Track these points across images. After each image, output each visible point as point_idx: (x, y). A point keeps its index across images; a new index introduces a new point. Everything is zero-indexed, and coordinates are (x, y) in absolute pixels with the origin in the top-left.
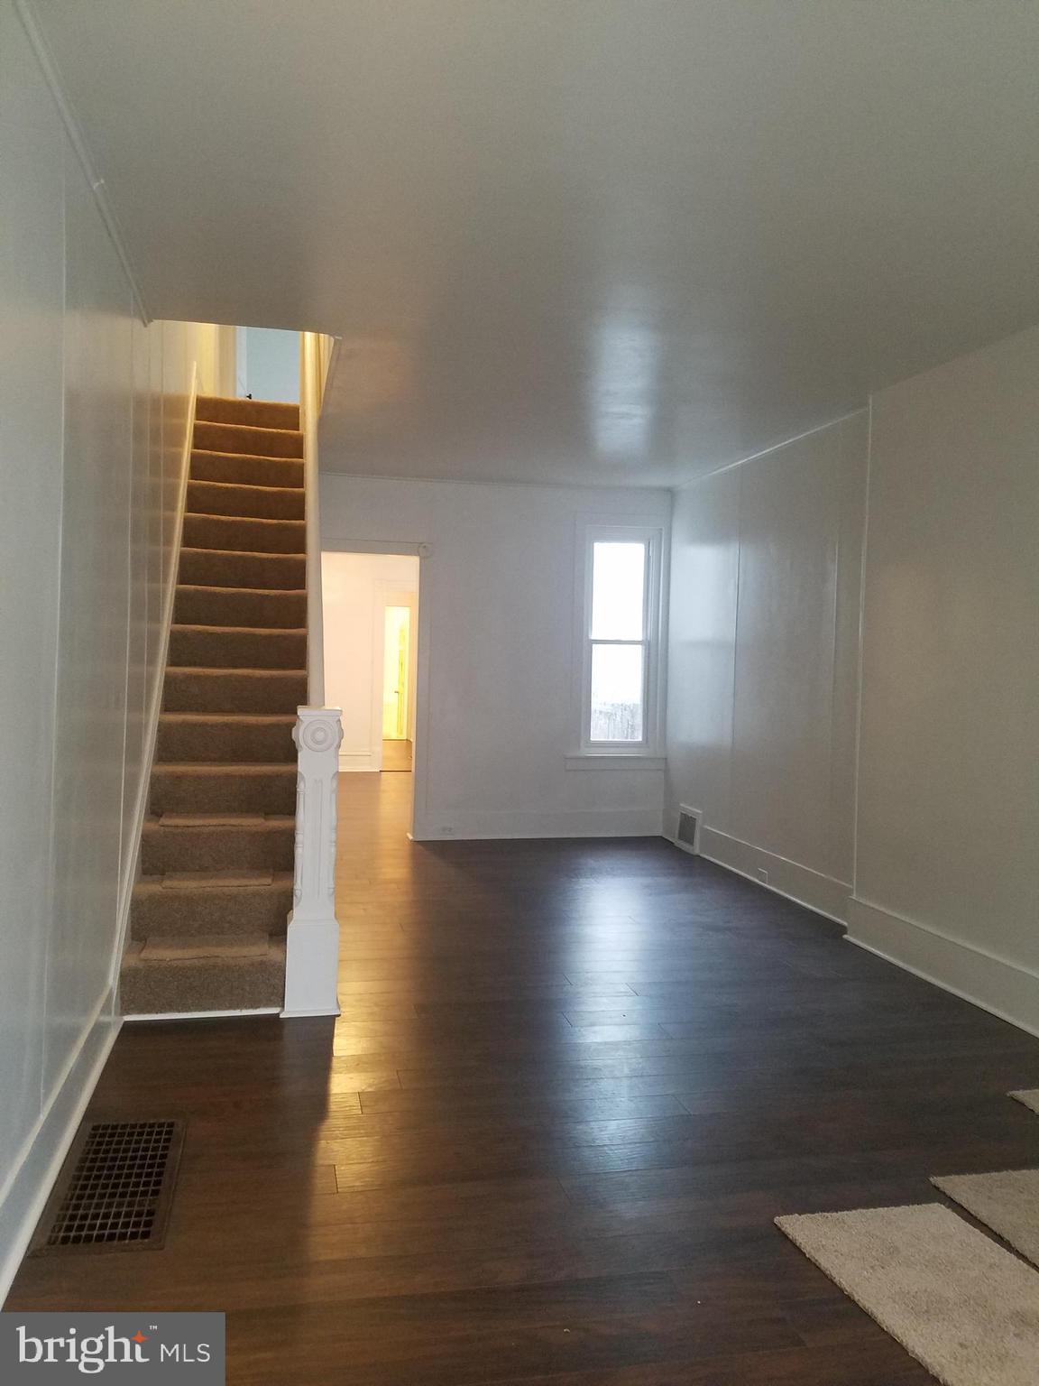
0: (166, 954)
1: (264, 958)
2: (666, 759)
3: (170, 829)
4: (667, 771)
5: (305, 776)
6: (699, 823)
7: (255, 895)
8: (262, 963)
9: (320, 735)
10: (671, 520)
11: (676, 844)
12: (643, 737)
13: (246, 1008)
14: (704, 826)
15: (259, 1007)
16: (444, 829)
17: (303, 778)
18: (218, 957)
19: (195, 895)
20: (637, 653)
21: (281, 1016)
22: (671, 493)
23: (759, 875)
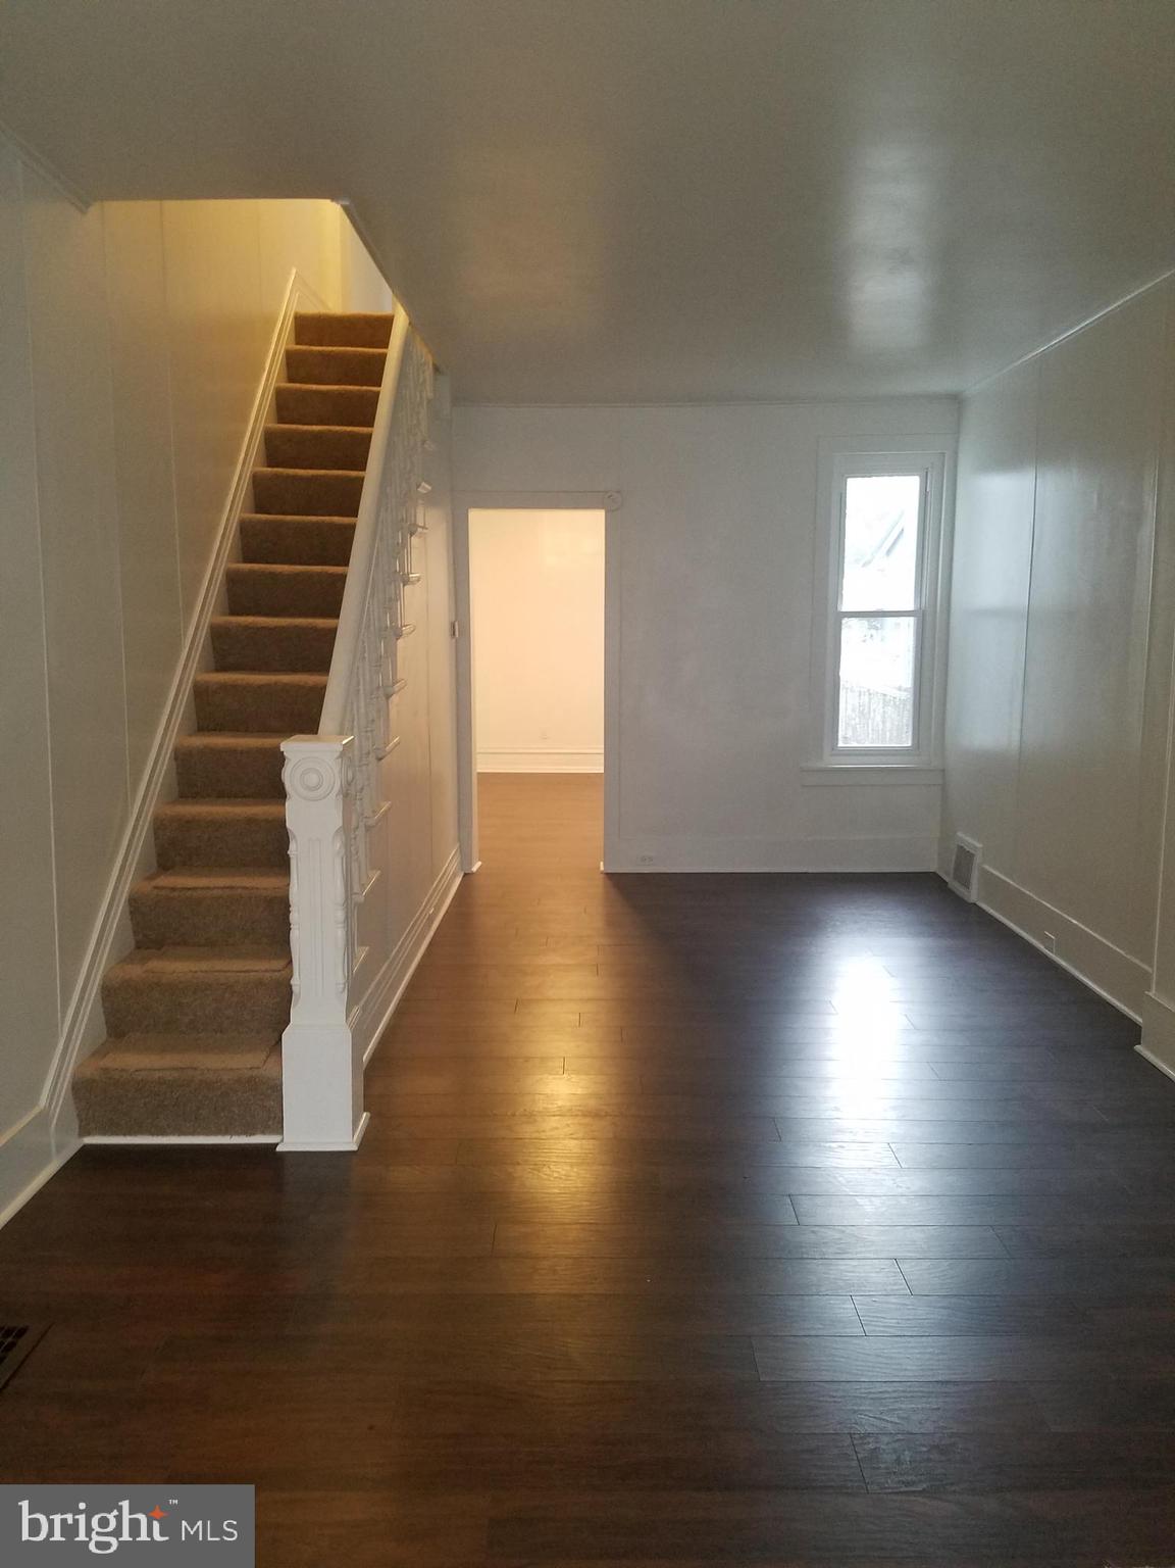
0: (136, 1062)
1: (255, 1073)
2: (943, 770)
3: (163, 893)
4: (944, 787)
5: (296, 834)
6: (978, 860)
7: (260, 983)
8: (251, 1079)
9: (313, 779)
10: (957, 442)
11: (950, 886)
12: (913, 740)
13: (239, 1134)
14: (983, 864)
15: (254, 1134)
16: (644, 859)
17: (294, 837)
18: (195, 1069)
19: (180, 982)
20: (908, 626)
21: (278, 1149)
22: (956, 401)
23: (1044, 939)
